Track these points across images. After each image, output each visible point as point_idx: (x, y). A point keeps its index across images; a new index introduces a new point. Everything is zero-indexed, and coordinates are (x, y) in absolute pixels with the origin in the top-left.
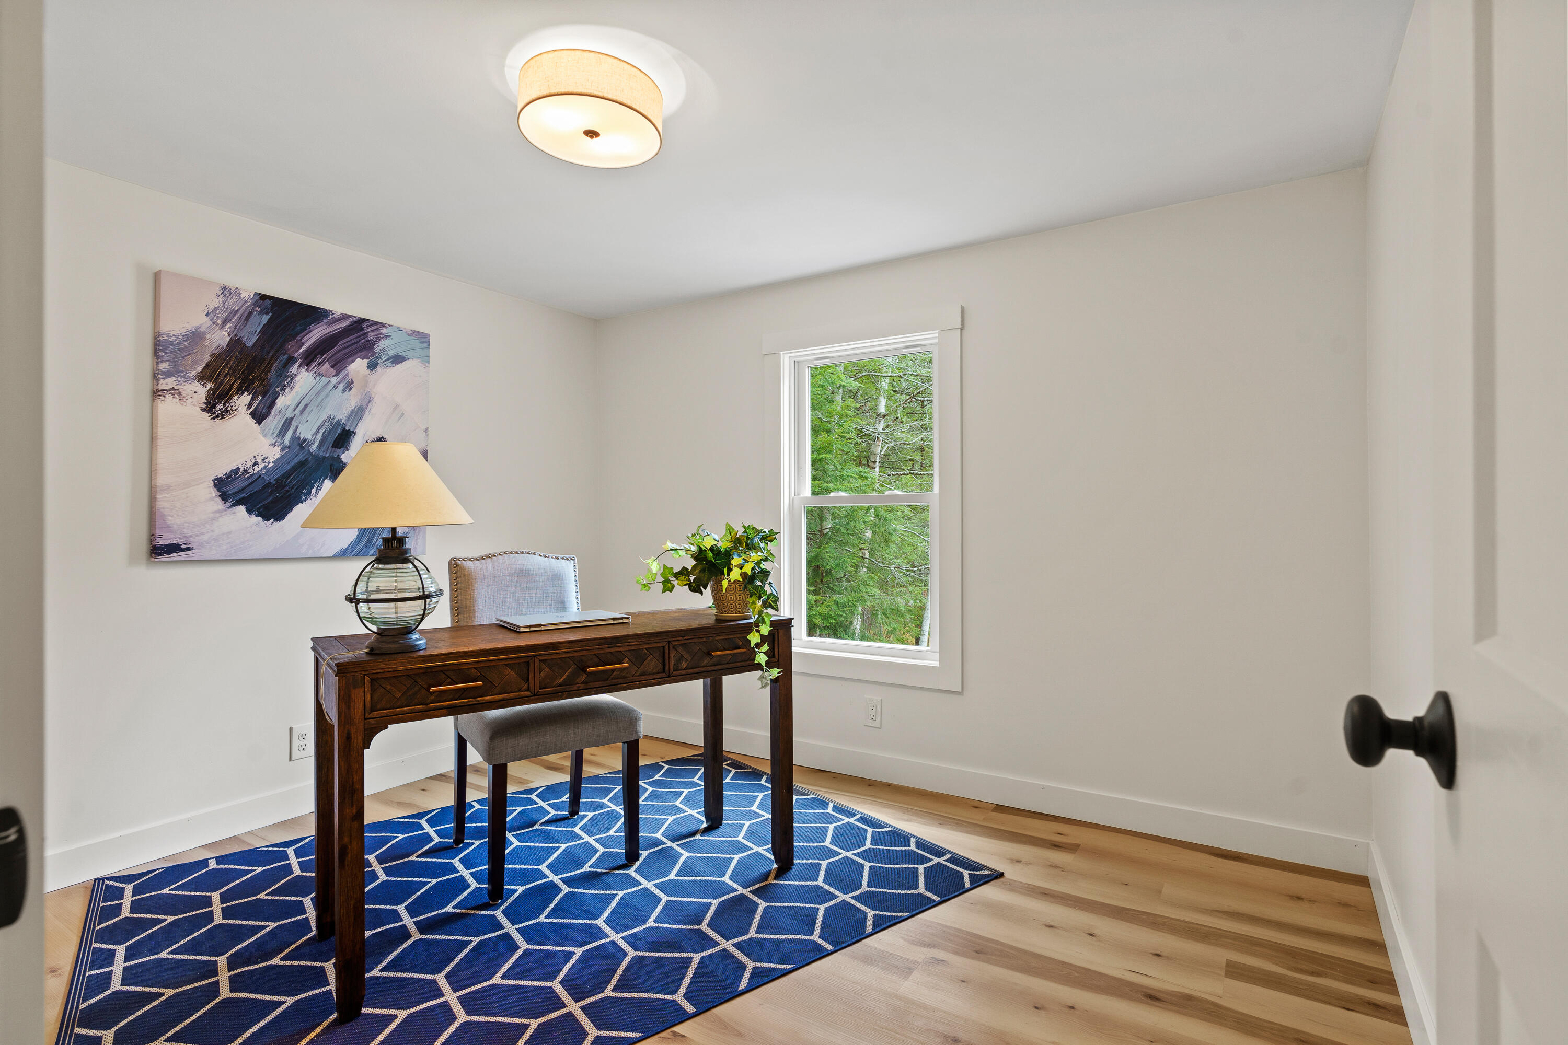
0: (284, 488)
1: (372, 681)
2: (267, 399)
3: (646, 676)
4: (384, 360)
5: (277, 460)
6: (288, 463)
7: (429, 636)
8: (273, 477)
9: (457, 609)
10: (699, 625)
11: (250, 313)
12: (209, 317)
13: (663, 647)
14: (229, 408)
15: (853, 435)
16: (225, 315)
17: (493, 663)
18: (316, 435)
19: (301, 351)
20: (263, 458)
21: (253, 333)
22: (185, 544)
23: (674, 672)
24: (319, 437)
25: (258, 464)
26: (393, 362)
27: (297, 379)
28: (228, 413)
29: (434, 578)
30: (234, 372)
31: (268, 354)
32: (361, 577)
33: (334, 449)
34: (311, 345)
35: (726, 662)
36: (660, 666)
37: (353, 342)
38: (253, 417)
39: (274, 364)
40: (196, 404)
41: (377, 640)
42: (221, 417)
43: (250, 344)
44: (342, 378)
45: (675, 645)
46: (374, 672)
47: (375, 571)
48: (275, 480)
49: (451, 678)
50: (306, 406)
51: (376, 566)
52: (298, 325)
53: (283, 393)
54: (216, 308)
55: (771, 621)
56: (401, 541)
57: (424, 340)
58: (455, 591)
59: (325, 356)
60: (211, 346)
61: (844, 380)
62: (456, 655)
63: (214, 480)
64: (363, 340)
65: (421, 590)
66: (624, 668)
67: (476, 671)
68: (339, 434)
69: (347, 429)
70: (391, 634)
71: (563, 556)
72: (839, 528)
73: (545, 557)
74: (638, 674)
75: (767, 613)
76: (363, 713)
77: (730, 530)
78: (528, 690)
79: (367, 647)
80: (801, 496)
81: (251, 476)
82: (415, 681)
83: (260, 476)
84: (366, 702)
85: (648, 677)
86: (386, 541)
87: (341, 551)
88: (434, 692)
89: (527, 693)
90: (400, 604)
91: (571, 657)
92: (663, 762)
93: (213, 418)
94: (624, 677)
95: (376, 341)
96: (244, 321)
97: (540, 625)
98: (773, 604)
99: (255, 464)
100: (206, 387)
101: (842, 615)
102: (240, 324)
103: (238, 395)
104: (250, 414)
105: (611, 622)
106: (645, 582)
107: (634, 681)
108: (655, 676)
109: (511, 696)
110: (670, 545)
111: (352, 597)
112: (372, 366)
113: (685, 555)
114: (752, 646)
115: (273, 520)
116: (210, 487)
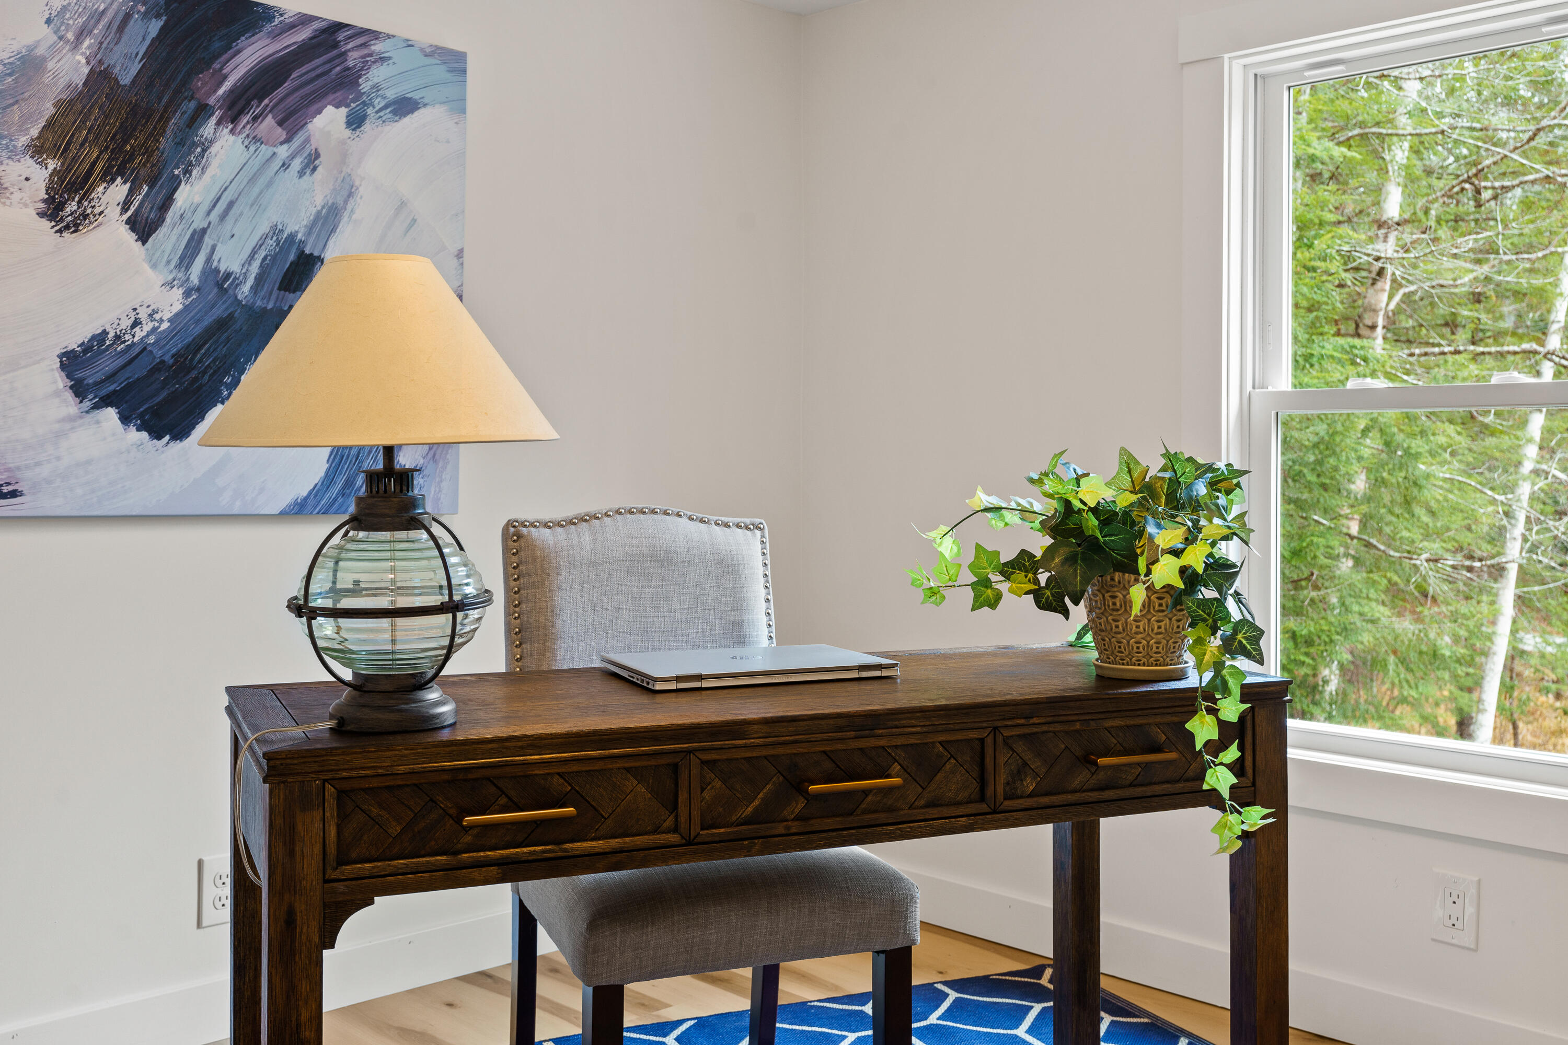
0: (188, 372)
1: (342, 795)
2: (158, 193)
3: (940, 809)
4: (377, 108)
5: (177, 315)
6: (198, 322)
7: (461, 692)
8: (169, 350)
9: (520, 631)
10: (1064, 690)
11: (127, 17)
12: (52, 25)
13: (982, 741)
14: (89, 211)
15: (1335, 266)
16: (81, 21)
17: (598, 766)
18: (250, 264)
19: (221, 92)
20: (149, 311)
21: (130, 57)
22: (8, 484)
23: (1006, 803)
24: (255, 268)
25: (141, 323)
26: (395, 112)
27: (214, 149)
28: (87, 221)
29: (473, 565)
30: (97, 137)
31: (160, 99)
32: (320, 559)
33: (282, 292)
34: (239, 80)
35: (1128, 782)
36: (975, 785)
37: (319, 71)
38: (133, 229)
39: (169, 119)
40: (28, 202)
41: (351, 703)
42: (73, 229)
43: (126, 79)
44: (299, 146)
45: (1008, 737)
46: (345, 774)
47: (349, 546)
48: (173, 356)
49: (507, 796)
50: (231, 204)
51: (351, 533)
52: (217, 38)
53: (188, 179)
54: (65, 8)
55: (1244, 687)
56: (405, 478)
57: (456, 65)
58: (515, 593)
59: (266, 101)
60: (55, 84)
61: (1315, 143)
62: (520, 744)
63: (61, 356)
64: (338, 69)
65: (446, 592)
66: (891, 789)
67: (561, 781)
68: (291, 263)
69: (307, 251)
70: (381, 688)
71: (739, 520)
72: (1301, 471)
73: (702, 521)
74: (922, 802)
75: (1233, 666)
76: (321, 868)
77: (1129, 463)
78: (675, 829)
79: (332, 717)
80: (1270, 389)
81: (129, 347)
82: (431, 800)
83: (145, 348)
84: (327, 842)
85: (946, 812)
86: (372, 477)
87: (296, 503)
88: (472, 826)
89: (673, 838)
90: (401, 622)
91: (773, 756)
92: (945, 983)
93: (60, 231)
94: (890, 810)
95: (361, 70)
96: (116, 33)
97: (699, 677)
98: (1249, 647)
99: (136, 323)
100: (46, 168)
101: (1303, 663)
102: (108, 39)
103: (105, 185)
104: (127, 223)
105: (855, 675)
106: (932, 584)
107: (912, 818)
108: (961, 810)
109: (638, 842)
110: (983, 499)
111: (302, 602)
112: (356, 122)
113: (1019, 522)
114: (1198, 746)
115: (168, 437)
116: (52, 370)
